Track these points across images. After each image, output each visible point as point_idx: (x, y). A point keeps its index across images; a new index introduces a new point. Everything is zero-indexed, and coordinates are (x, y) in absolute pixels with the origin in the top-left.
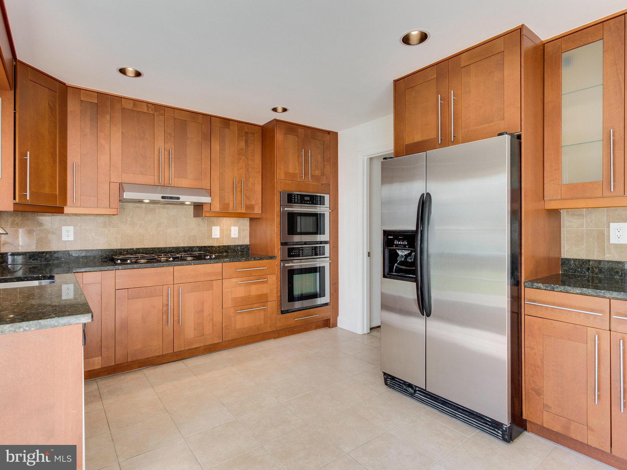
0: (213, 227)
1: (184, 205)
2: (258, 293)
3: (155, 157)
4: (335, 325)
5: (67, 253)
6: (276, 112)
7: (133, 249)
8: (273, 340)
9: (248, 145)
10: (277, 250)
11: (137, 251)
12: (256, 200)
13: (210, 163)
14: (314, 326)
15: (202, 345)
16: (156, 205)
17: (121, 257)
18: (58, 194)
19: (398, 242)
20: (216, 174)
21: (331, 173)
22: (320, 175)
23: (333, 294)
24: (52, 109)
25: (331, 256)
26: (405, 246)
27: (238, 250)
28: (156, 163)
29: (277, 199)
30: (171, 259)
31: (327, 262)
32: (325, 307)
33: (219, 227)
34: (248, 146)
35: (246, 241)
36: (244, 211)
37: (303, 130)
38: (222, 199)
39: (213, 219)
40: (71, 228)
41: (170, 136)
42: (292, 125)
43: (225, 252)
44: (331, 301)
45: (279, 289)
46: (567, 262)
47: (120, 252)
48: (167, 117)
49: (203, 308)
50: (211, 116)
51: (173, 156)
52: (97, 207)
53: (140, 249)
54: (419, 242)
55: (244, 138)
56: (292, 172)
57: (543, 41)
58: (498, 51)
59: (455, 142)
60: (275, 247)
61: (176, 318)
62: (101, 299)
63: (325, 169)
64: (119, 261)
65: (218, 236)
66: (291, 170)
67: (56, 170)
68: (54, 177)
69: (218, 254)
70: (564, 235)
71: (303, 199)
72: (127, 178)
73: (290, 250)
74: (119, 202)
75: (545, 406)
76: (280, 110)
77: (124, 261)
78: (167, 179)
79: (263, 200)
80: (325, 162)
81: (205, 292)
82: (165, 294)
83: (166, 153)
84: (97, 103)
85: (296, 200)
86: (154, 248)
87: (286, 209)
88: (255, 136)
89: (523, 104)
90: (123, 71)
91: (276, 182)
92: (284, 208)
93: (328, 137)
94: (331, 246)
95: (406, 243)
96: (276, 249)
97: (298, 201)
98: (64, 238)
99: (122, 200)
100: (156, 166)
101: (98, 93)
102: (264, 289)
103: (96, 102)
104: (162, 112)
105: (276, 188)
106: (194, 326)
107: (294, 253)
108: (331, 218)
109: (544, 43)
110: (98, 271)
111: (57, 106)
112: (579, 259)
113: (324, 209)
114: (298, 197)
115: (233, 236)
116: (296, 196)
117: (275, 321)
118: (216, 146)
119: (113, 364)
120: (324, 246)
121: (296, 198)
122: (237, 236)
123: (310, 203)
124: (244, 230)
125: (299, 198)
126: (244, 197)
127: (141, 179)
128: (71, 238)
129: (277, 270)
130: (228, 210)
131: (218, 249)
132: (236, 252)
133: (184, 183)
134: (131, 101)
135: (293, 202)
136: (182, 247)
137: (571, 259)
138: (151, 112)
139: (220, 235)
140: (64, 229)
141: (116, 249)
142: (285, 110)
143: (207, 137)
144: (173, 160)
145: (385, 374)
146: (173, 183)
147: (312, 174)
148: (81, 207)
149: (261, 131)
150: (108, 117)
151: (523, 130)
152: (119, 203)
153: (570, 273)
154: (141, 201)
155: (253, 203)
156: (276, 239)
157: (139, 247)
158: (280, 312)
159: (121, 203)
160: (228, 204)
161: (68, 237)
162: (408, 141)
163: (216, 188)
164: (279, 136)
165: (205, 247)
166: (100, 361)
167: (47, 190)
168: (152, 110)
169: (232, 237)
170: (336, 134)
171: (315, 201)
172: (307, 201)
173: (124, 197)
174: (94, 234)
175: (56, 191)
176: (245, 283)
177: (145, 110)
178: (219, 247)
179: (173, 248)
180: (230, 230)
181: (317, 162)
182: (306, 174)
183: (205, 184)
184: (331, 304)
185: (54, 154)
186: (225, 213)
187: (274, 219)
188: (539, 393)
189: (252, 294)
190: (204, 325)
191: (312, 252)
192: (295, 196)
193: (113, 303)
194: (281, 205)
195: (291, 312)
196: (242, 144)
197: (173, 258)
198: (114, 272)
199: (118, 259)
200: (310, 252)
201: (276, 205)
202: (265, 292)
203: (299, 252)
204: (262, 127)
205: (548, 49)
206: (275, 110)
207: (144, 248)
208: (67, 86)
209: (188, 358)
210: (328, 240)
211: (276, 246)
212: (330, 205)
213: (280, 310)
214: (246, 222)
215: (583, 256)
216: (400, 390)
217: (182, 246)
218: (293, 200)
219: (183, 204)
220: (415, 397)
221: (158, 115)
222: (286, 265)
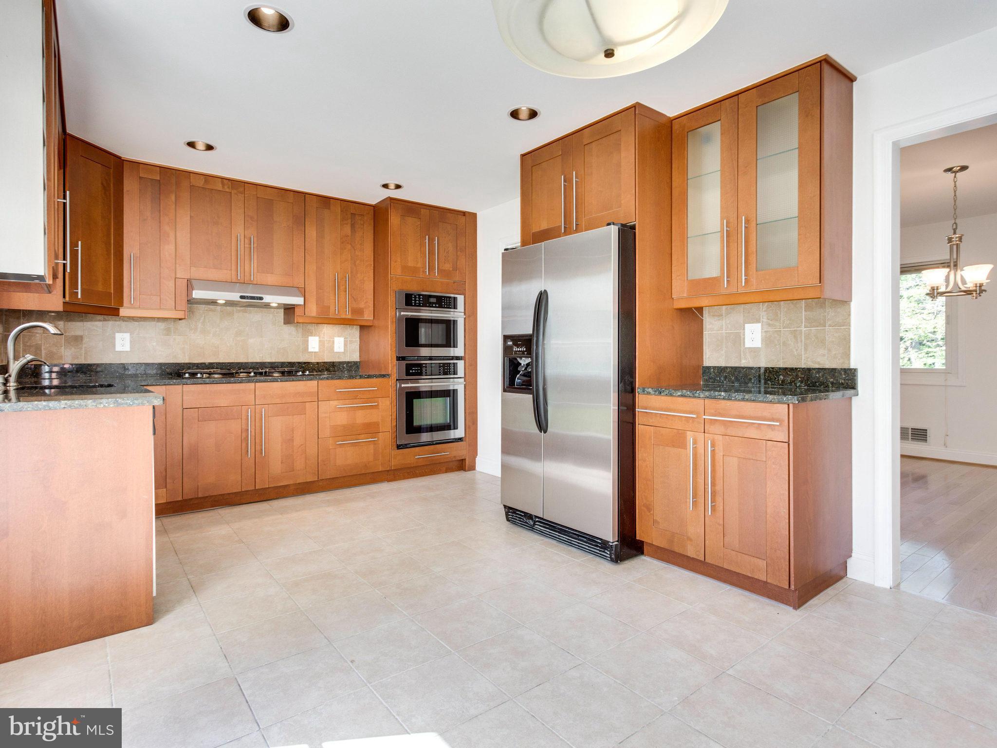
0: (309, 337)
1: (270, 308)
2: (366, 421)
3: (233, 247)
4: (473, 468)
5: (124, 366)
6: (388, 188)
7: (204, 363)
8: (386, 483)
9: (355, 230)
10: (393, 368)
11: (211, 366)
12: (366, 302)
13: (304, 253)
14: (444, 469)
15: (291, 482)
16: (234, 309)
17: (189, 371)
18: (112, 292)
19: (518, 348)
20: (312, 268)
21: (467, 267)
22: (451, 269)
23: (469, 427)
24: (105, 188)
25: (467, 376)
26: (523, 352)
27: (344, 368)
28: (234, 253)
29: (391, 300)
30: (252, 374)
31: (460, 383)
32: (459, 443)
33: (318, 337)
34: (355, 232)
35: (355, 357)
36: (349, 317)
37: (428, 210)
38: (319, 300)
39: (310, 327)
40: (127, 336)
41: (252, 220)
42: (413, 205)
43: (327, 370)
44: (467, 435)
45: (394, 417)
46: (707, 371)
47: (189, 366)
48: (247, 195)
49: (293, 437)
50: (305, 194)
51: (255, 245)
52: (160, 309)
53: (214, 363)
54: (535, 347)
55: (349, 221)
56: (412, 265)
57: (670, 118)
58: (616, 130)
59: (577, 231)
60: (388, 364)
61: (258, 448)
62: (165, 420)
63: (458, 262)
64: (187, 375)
65: (317, 350)
66: (411, 264)
67: (110, 263)
68: (108, 271)
69: (316, 372)
70: (706, 340)
71: (426, 301)
72: (197, 273)
73: (409, 367)
74: (188, 304)
75: (655, 522)
76: (392, 186)
77: (193, 375)
78: (247, 274)
79: (375, 303)
80: (459, 253)
81: (295, 416)
82: (244, 417)
83: (247, 241)
84: (160, 180)
85: (417, 302)
86: (232, 363)
87: (402, 313)
88: (365, 218)
89: (637, 191)
90: (191, 145)
91: (390, 279)
92: (400, 312)
93: (462, 219)
94: (467, 363)
95: (525, 349)
96: (390, 365)
97: (420, 303)
98: (118, 348)
99: (191, 302)
100: (234, 258)
101: (160, 167)
102: (373, 416)
103: (158, 179)
104: (242, 189)
105: (390, 286)
106: (282, 459)
107: (414, 371)
108: (467, 326)
109: (672, 119)
110: (162, 385)
111: (112, 185)
112: (718, 367)
113: (458, 315)
114: (419, 298)
115: (336, 349)
116: (417, 296)
117: (389, 458)
118: (312, 232)
119: (180, 499)
120: (457, 363)
121: (417, 299)
122: (342, 350)
123: (437, 305)
124: (351, 342)
125: (421, 299)
126: (350, 297)
127: (213, 274)
128: (127, 348)
129: (392, 393)
130: (328, 315)
131: (317, 366)
132: (341, 371)
133: (270, 279)
134: (202, 177)
135: (413, 304)
136: (269, 363)
137: (711, 367)
138: (227, 190)
139: (320, 348)
140: (118, 336)
141: (184, 363)
142: (398, 187)
143: (300, 221)
144: (256, 250)
145: (505, 507)
146: (255, 279)
147: (440, 267)
148: (139, 308)
149: (372, 211)
150: (173, 197)
151: (637, 221)
152: (186, 305)
153: (710, 383)
154: (214, 302)
155: (362, 305)
156: (390, 351)
157: (212, 362)
158: (395, 447)
159: (190, 305)
160: (329, 307)
161: (122, 347)
162: (535, 229)
163: (311, 287)
164: (394, 220)
165: (299, 363)
166: (164, 495)
167: (100, 288)
168: (229, 188)
169: (335, 351)
170: (474, 216)
171: (443, 304)
172: (434, 303)
173: (194, 297)
174: (155, 344)
175: (110, 288)
176: (348, 407)
177: (219, 187)
178: (318, 363)
179: (257, 363)
180: (333, 342)
181: (448, 252)
182: (431, 268)
183: (299, 281)
184: (467, 439)
185: (108, 244)
186: (325, 319)
187: (387, 327)
188: (649, 509)
189: (357, 422)
190: (295, 458)
191: (440, 370)
192: (415, 296)
193: (181, 425)
194: (396, 309)
195: (410, 447)
196: (348, 229)
197: (255, 373)
198: (180, 387)
199: (185, 373)
200: (436, 370)
201: (390, 308)
202: (375, 420)
203: (421, 370)
204: (374, 207)
205: (676, 127)
206: (386, 186)
207: (219, 363)
208: (123, 160)
209: (274, 499)
210: (462, 355)
211: (390, 362)
212: (465, 310)
213: (395, 443)
214: (355, 332)
215: (722, 363)
216: (521, 524)
217: (269, 361)
218: (413, 302)
219: (267, 306)
220: (534, 529)
221: (236, 194)
222: (403, 385)
